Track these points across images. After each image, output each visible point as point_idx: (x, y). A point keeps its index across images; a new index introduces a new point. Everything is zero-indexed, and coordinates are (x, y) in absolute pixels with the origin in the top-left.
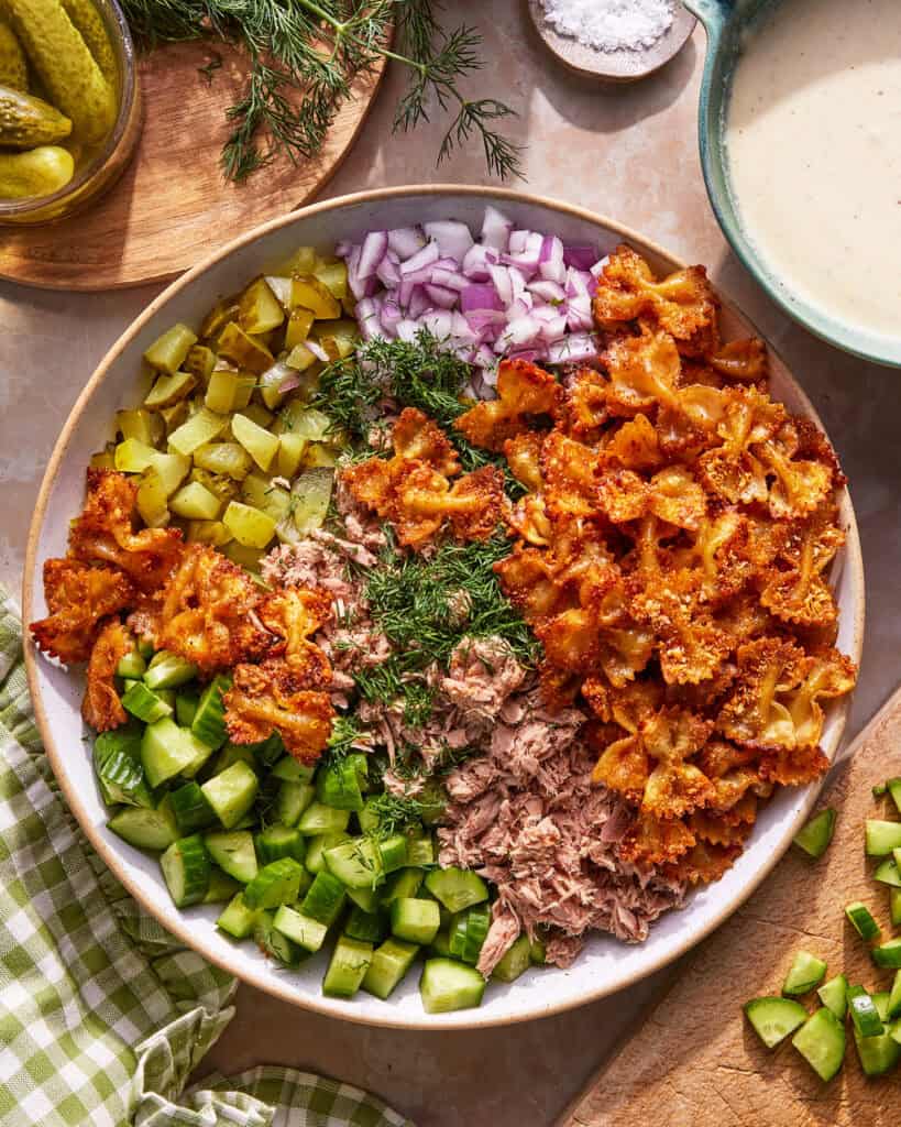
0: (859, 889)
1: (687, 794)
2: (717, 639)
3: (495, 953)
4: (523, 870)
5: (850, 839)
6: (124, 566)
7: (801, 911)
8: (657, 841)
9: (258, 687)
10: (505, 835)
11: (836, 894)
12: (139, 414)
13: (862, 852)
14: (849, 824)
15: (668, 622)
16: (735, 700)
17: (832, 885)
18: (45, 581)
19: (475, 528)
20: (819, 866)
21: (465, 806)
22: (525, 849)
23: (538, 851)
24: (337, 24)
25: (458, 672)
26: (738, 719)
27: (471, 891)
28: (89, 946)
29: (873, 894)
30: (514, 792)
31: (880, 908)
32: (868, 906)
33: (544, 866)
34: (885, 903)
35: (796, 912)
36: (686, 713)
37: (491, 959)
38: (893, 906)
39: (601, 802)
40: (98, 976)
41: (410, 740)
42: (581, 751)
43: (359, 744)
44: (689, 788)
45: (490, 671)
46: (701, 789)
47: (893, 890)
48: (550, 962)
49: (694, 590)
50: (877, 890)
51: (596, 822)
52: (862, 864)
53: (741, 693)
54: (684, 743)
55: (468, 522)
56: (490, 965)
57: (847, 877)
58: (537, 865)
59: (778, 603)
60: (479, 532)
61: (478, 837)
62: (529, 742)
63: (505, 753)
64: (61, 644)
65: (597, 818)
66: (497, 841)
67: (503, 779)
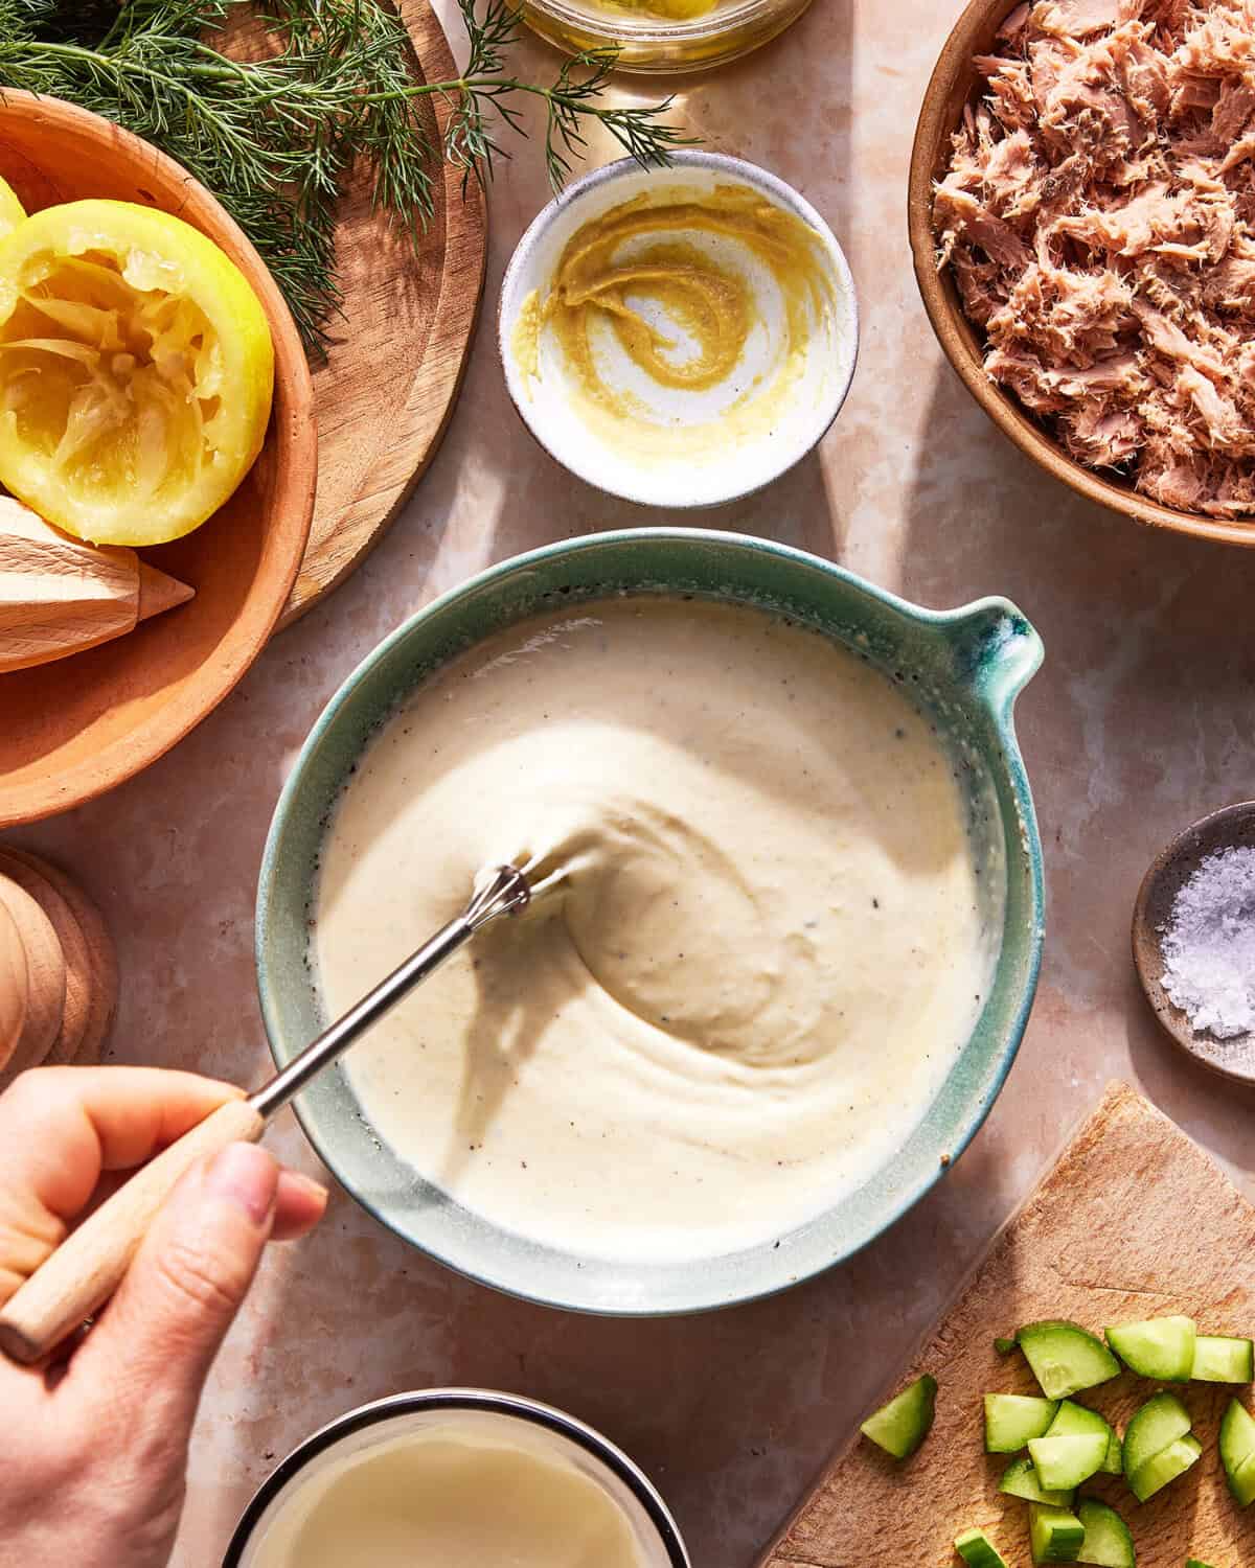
0: (975, 1508)
5: (960, 1426)
7: (883, 1546)
11: (940, 1517)
13: (979, 1448)
14: (957, 1402)
17: (933, 1502)
20: (910, 1473)
29: (998, 1516)
31: (1012, 1538)
32: (990, 1537)
34: (1020, 1528)
35: (876, 1550)
38: (1034, 1534)
47: (1033, 1507)
50: (1006, 1510)
52: (982, 1467)
57: (957, 1489)
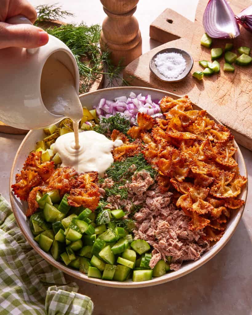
1: (205, 208)
2: (206, 166)
3: (154, 261)
4: (159, 236)
6: (38, 171)
8: (199, 223)
9: (77, 193)
10: (153, 230)
12: (42, 142)
15: (192, 160)
16: (214, 186)
18: (16, 179)
19: (135, 152)
21: (140, 223)
22: (160, 229)
23: (164, 229)
24: (90, 69)
25: (134, 181)
26: (216, 192)
27: (145, 246)
28: (31, 287)
30: (155, 217)
33: (166, 234)
36: (201, 188)
37: (153, 263)
39: (180, 220)
40: (34, 294)
41: (122, 204)
42: (173, 206)
43: (108, 206)
44: (205, 206)
45: (143, 178)
46: (209, 206)
48: (172, 269)
49: (197, 152)
51: (179, 224)
53: (215, 185)
54: (202, 194)
55: (133, 151)
56: (153, 265)
58: (164, 234)
59: (222, 161)
60: (136, 153)
61: (145, 232)
62: (157, 201)
63: (151, 204)
64: (20, 192)
65: (180, 223)
66: (151, 232)
67: (151, 213)
